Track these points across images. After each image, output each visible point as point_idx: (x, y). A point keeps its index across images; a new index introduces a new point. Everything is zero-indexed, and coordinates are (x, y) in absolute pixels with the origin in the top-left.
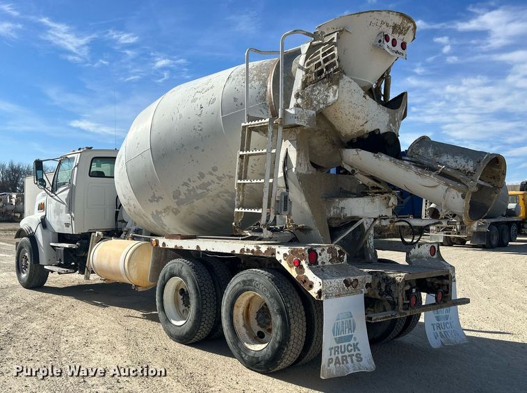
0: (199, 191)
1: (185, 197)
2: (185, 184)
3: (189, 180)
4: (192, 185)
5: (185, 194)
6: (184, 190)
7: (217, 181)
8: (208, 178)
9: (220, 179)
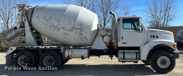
0: (53, 27)
1: (57, 29)
2: (55, 31)
3: (53, 31)
4: (53, 29)
5: (56, 29)
6: (56, 30)
7: (47, 26)
8: (49, 27)
9: (46, 25)
